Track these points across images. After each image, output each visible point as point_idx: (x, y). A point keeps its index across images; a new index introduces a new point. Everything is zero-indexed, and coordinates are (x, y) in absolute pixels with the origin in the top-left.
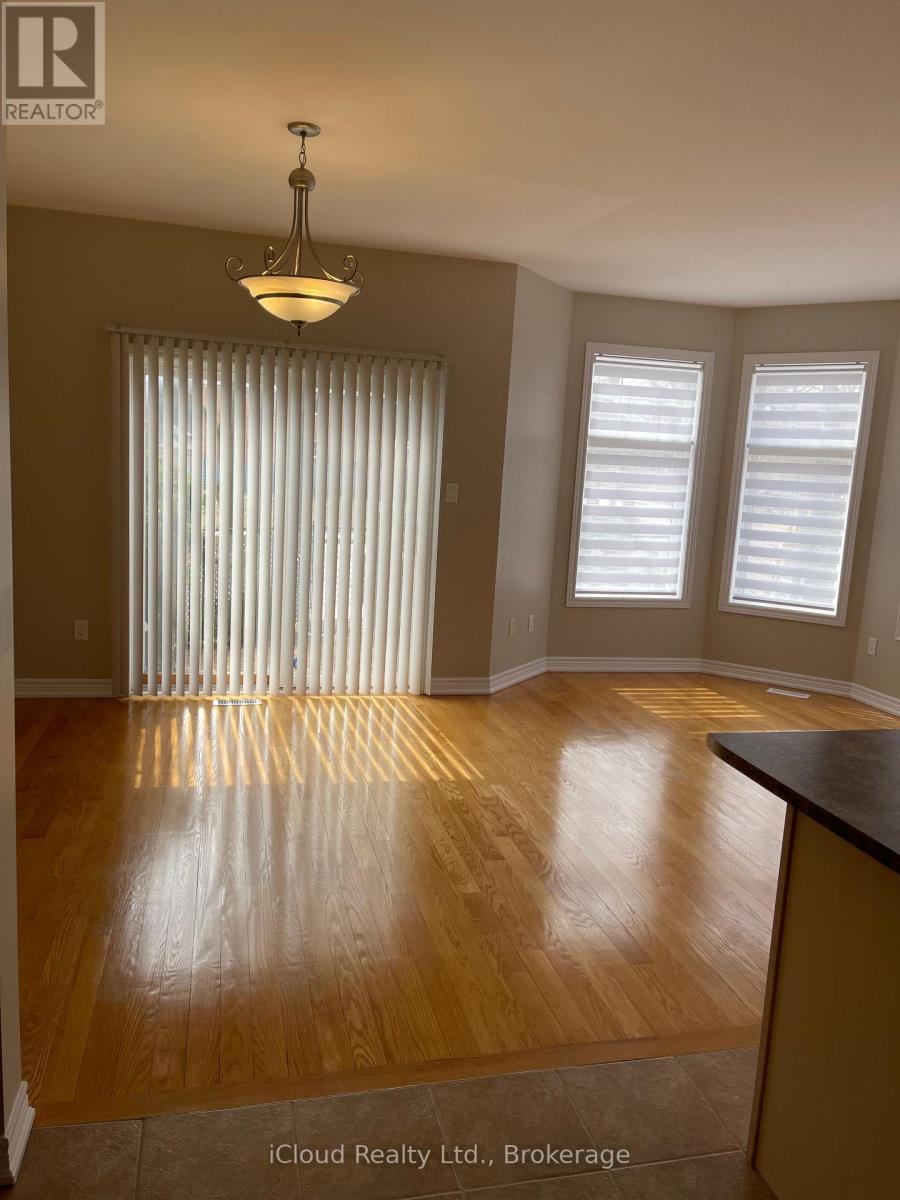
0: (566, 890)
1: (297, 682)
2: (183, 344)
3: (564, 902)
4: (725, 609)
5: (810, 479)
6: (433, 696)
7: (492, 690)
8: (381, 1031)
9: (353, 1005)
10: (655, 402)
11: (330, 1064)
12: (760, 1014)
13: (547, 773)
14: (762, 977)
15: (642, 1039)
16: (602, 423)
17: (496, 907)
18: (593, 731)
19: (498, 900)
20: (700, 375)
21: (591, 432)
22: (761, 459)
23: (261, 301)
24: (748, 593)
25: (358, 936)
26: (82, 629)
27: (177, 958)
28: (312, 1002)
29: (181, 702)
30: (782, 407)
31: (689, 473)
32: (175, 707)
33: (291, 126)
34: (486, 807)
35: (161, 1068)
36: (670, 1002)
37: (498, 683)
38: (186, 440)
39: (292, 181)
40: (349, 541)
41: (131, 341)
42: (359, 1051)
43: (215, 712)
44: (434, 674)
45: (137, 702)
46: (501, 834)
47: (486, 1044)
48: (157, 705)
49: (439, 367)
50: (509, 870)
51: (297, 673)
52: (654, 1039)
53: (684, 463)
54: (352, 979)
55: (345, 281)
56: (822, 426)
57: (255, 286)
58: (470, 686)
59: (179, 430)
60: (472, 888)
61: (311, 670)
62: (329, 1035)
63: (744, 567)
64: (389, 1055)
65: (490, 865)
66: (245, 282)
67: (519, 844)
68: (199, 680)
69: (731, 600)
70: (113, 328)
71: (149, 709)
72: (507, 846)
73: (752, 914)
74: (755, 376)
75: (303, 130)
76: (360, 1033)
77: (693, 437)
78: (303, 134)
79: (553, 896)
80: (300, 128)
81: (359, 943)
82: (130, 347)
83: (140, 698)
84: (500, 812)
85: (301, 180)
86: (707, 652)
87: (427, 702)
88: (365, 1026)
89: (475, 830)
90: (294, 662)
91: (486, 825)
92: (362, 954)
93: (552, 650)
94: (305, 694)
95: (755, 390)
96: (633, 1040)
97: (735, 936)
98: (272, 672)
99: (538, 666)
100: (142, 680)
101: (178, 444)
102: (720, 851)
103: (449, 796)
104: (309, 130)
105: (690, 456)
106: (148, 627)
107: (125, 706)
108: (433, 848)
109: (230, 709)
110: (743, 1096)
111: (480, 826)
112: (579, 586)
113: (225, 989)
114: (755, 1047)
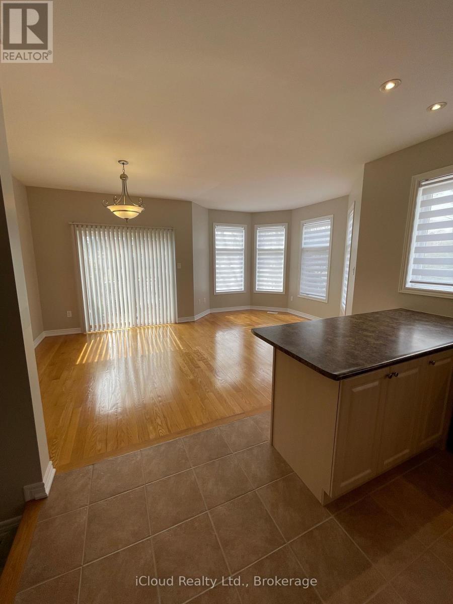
0: (218, 374)
1: (138, 323)
2: (99, 227)
3: (218, 377)
4: (255, 292)
5: (273, 257)
6: (179, 323)
7: (195, 320)
8: (167, 424)
9: (158, 418)
10: (233, 238)
11: (152, 436)
12: (271, 401)
13: (211, 342)
14: (270, 390)
15: (240, 414)
16: (219, 245)
17: (199, 381)
18: (224, 329)
19: (199, 380)
20: (244, 231)
21: (217, 247)
22: (260, 252)
23: (114, 213)
24: (261, 287)
25: (159, 396)
26: (69, 314)
27: (103, 411)
28: (146, 419)
29: (103, 332)
30: (265, 238)
31: (243, 257)
32: (101, 334)
33: (119, 161)
34: (195, 353)
35: (99, 446)
36: (248, 402)
37: (197, 317)
38: (102, 255)
39: (121, 178)
40: (150, 281)
41: (77, 226)
42: (161, 431)
43: (114, 334)
44: (178, 317)
45: (89, 334)
46: (199, 360)
47: (198, 423)
48: (96, 334)
49: (172, 231)
50: (202, 370)
51: (138, 321)
52: (244, 413)
53: (242, 254)
54: (157, 410)
55: (140, 206)
56: (275, 243)
57: (112, 208)
58: (189, 319)
59: (99, 252)
60: (192, 377)
61: (142, 319)
62: (151, 428)
63: (259, 281)
64: (169, 431)
65: (196, 370)
66: (108, 207)
67: (204, 363)
68: (108, 325)
69: (257, 290)
70: (71, 223)
71: (93, 335)
72: (201, 364)
73: (267, 373)
74: (258, 231)
75: (123, 163)
76: (160, 426)
77: (243, 247)
78: (123, 164)
79: (215, 377)
80: (122, 162)
81: (159, 398)
82: (77, 228)
83: (90, 333)
84: (199, 354)
85: (124, 177)
86: (252, 304)
87: (177, 325)
88: (162, 423)
89: (192, 360)
90: (137, 317)
91: (195, 358)
92: (160, 402)
93: (211, 307)
94: (141, 326)
95: (258, 234)
96: (238, 414)
97: (263, 380)
98: (130, 321)
99: (208, 312)
100: (90, 327)
101: (100, 257)
102: (258, 357)
103: (184, 351)
104: (125, 163)
105: (243, 252)
106: (90, 311)
107: (86, 335)
108: (180, 367)
109: (118, 333)
110: (268, 426)
111: (193, 359)
112: (217, 289)
113: (119, 419)
114: (270, 410)
